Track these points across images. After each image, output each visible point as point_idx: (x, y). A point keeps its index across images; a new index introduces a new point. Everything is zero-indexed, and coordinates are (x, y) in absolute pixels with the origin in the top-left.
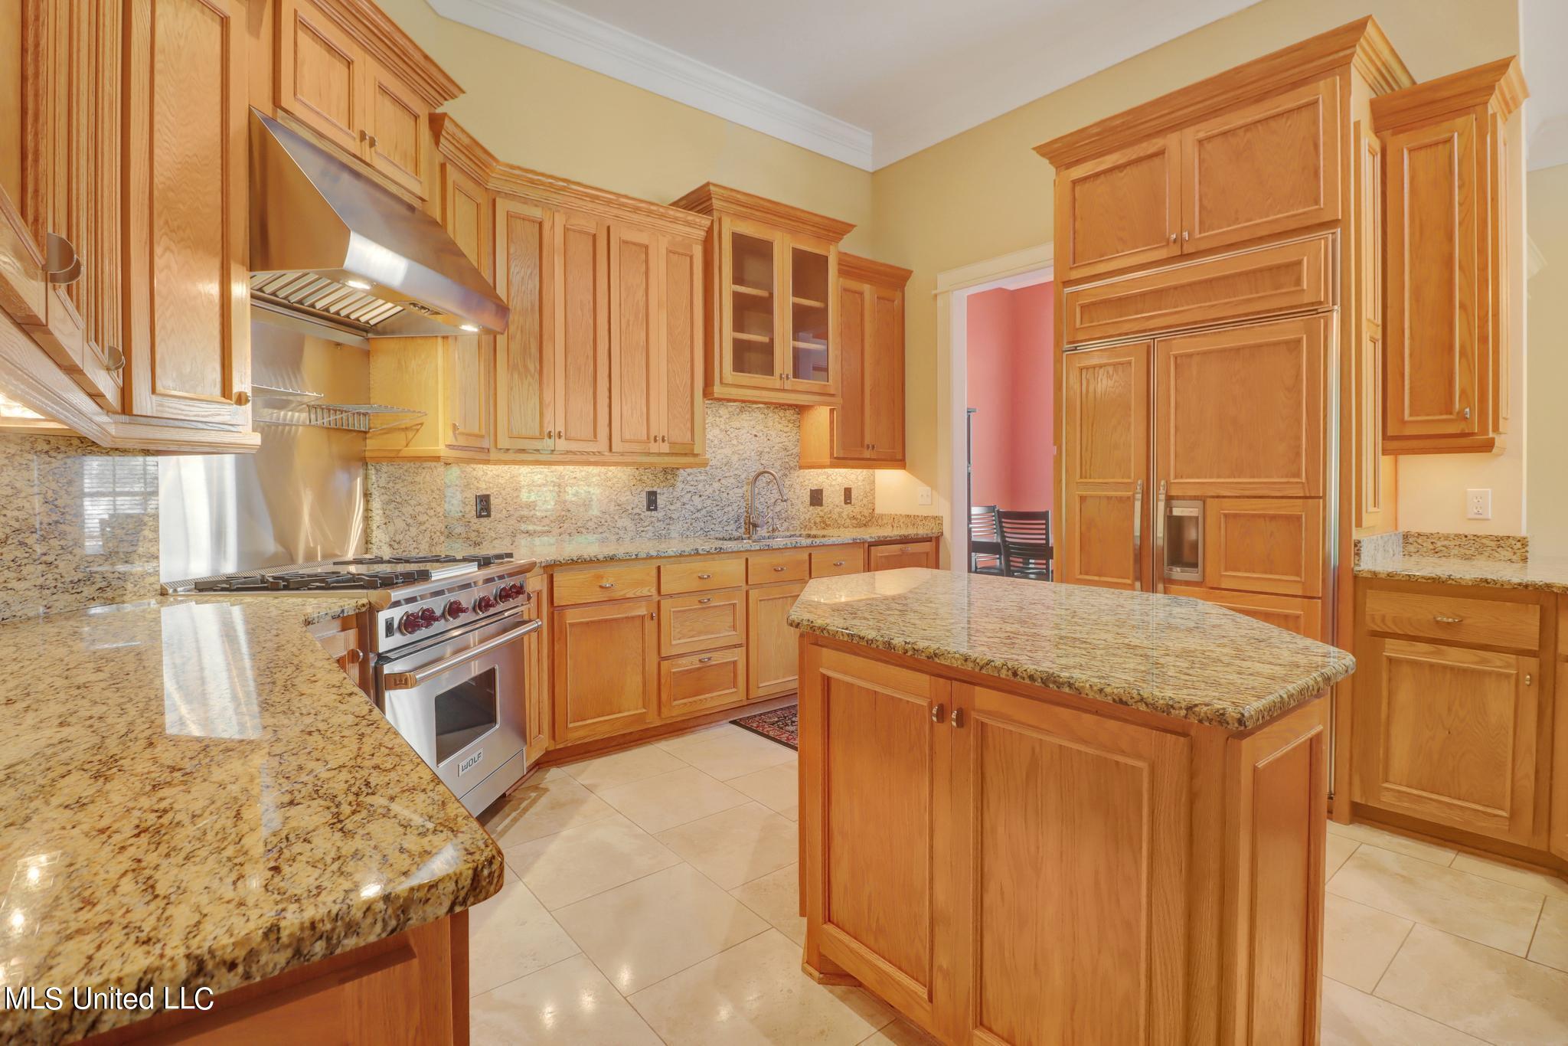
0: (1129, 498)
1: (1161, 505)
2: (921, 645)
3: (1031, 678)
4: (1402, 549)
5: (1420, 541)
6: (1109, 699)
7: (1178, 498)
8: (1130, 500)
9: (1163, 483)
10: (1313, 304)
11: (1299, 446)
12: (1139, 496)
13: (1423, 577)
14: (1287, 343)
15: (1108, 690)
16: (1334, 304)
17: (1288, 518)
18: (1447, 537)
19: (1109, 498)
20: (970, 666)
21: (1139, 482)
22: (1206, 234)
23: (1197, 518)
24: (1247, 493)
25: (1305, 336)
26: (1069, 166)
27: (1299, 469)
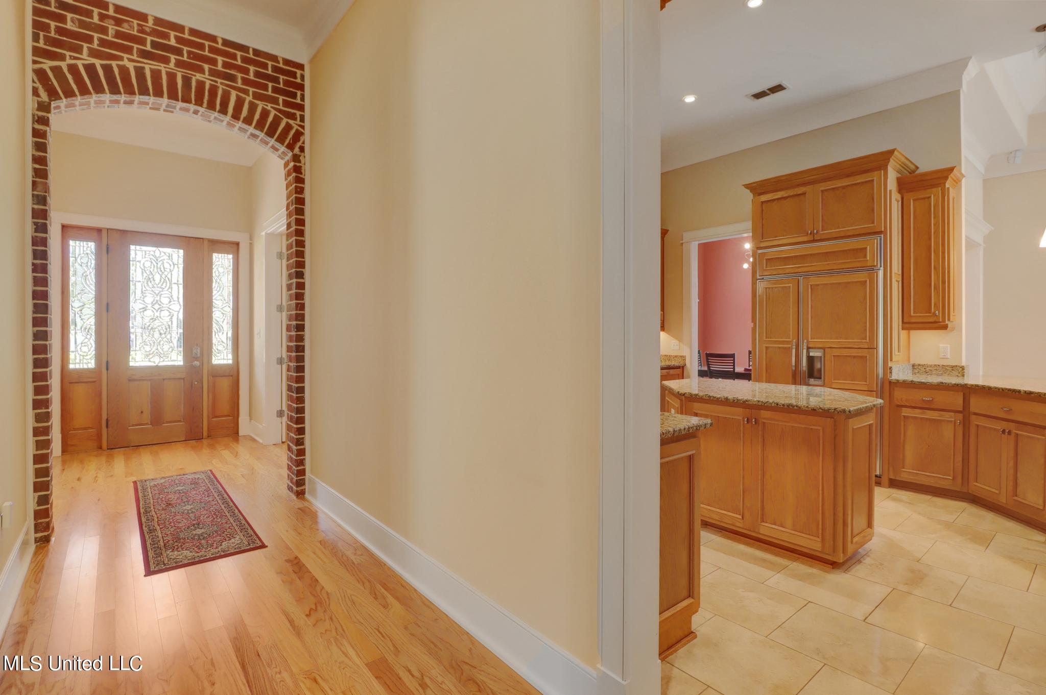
0: (789, 348)
1: (805, 351)
2: (740, 398)
3: (783, 405)
4: (911, 371)
5: (919, 368)
6: (810, 409)
7: (812, 348)
8: (790, 349)
9: (805, 341)
10: (872, 266)
11: (866, 326)
12: (794, 347)
13: (917, 382)
14: (860, 282)
15: (810, 406)
16: (881, 267)
17: (861, 357)
18: (931, 366)
19: (779, 348)
20: (760, 404)
21: (794, 341)
22: (825, 232)
23: (821, 357)
24: (844, 346)
25: (868, 280)
26: (760, 194)
27: (866, 337)
